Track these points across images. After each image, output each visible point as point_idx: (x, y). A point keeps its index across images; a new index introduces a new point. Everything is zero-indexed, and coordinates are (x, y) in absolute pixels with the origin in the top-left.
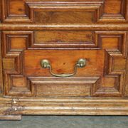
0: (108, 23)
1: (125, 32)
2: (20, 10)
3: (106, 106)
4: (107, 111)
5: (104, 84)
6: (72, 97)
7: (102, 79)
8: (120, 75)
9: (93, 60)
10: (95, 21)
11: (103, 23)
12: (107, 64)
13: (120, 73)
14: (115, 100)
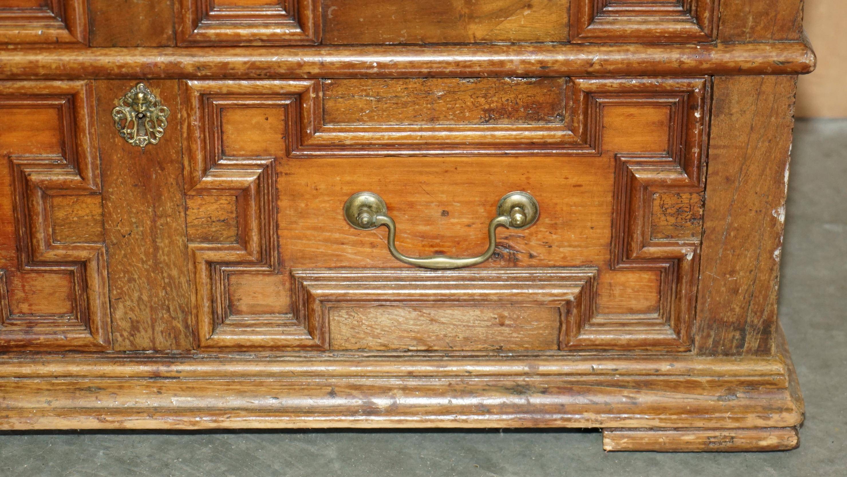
1: (78, 84)
3: (38, 391)
4: (43, 412)
5: (25, 300)
7: (17, 282)
8: (84, 264)
12: (24, 217)
13: (83, 254)
14: (74, 369)
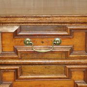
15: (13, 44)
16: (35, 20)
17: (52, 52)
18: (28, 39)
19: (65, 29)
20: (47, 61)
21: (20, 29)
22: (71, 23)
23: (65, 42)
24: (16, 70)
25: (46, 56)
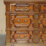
0: (30, 28)
1: (33, 30)
2: (14, 26)
6: (24, 43)
8: (33, 39)
9: (28, 36)
10: (28, 28)
11: (29, 28)
12: (30, 36)
15: (14, 8)
16: (20, 2)
17: (24, 11)
18: (18, 7)
19: (28, 4)
20: (23, 13)
21: (16, 4)
22: (29, 3)
23: (28, 8)
24: (15, 15)
25: (23, 11)
